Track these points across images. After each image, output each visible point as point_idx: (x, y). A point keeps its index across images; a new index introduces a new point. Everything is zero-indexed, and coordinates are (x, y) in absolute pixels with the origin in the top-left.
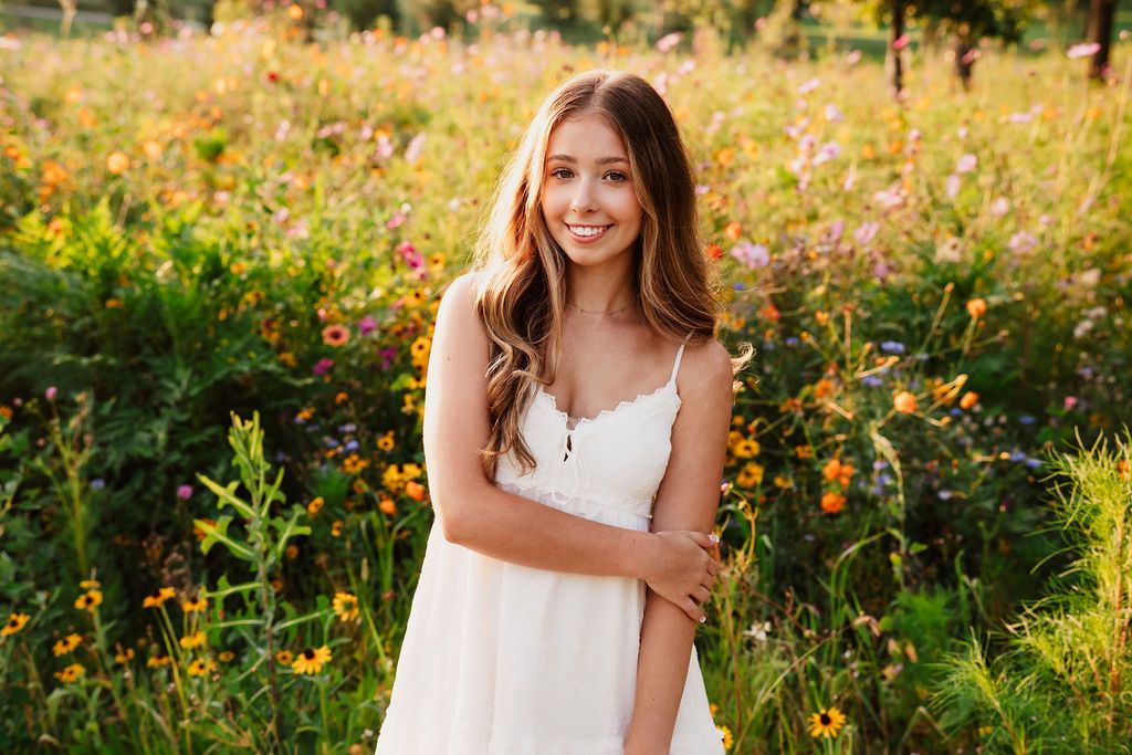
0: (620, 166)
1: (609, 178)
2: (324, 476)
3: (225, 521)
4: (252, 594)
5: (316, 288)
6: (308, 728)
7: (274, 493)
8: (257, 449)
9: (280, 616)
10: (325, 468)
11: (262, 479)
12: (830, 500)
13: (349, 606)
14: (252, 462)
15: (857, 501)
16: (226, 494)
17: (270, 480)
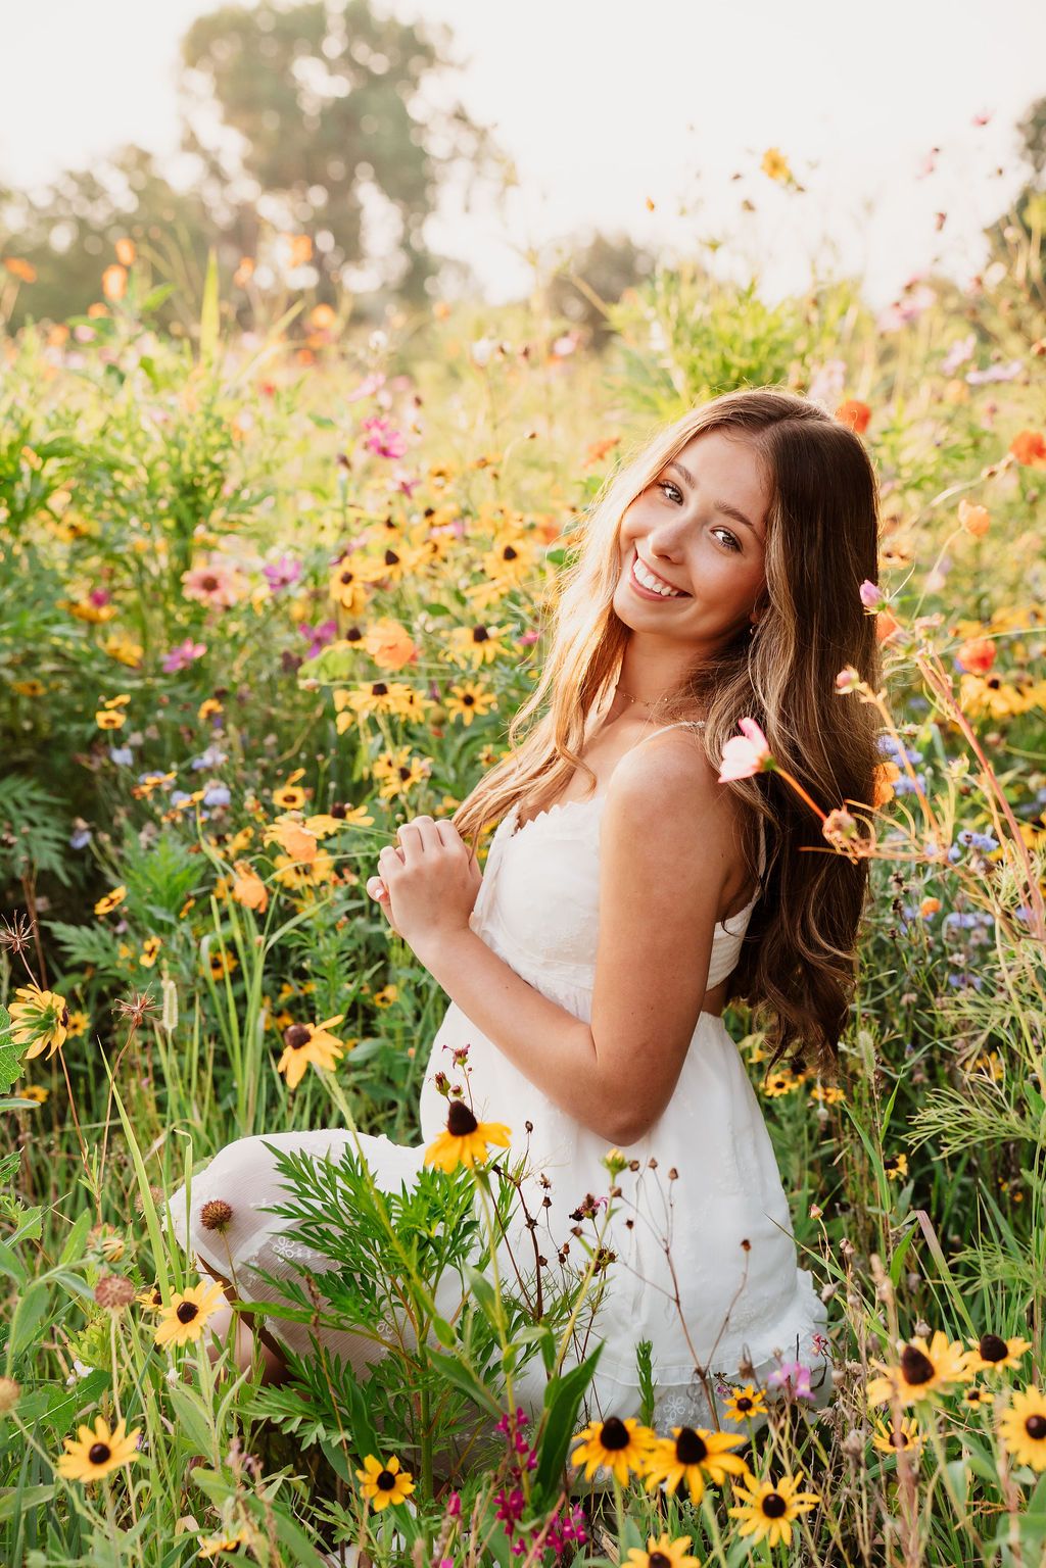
0: (741, 529)
1: (720, 535)
13: (44, 1022)
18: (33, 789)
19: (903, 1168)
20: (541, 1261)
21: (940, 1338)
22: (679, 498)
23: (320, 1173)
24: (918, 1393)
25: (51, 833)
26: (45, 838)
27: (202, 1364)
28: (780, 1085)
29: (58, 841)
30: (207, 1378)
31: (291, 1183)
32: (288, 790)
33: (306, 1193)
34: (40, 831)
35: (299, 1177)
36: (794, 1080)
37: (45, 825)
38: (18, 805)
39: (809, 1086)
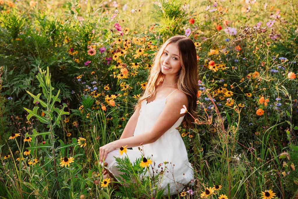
1: (174, 58)
2: (86, 98)
3: (36, 108)
4: (47, 137)
5: (87, 37)
6: (66, 187)
7: (56, 99)
8: (48, 81)
9: (57, 145)
10: (86, 96)
11: (51, 93)
12: (259, 111)
13: (83, 142)
14: (46, 87)
15: (269, 112)
16: (37, 99)
17: (55, 93)
18: (65, 85)
19: (202, 150)
20: (154, 172)
21: (210, 188)
22: (167, 54)
23: (122, 161)
24: (208, 196)
25: (69, 92)
26: (68, 93)
27: (107, 189)
28: (184, 135)
29: (70, 94)
30: (108, 191)
31: (118, 162)
32: (106, 87)
33: (120, 164)
34: (67, 92)
35: (119, 161)
36: (186, 134)
37: (68, 91)
38: (63, 88)
39: (188, 135)
